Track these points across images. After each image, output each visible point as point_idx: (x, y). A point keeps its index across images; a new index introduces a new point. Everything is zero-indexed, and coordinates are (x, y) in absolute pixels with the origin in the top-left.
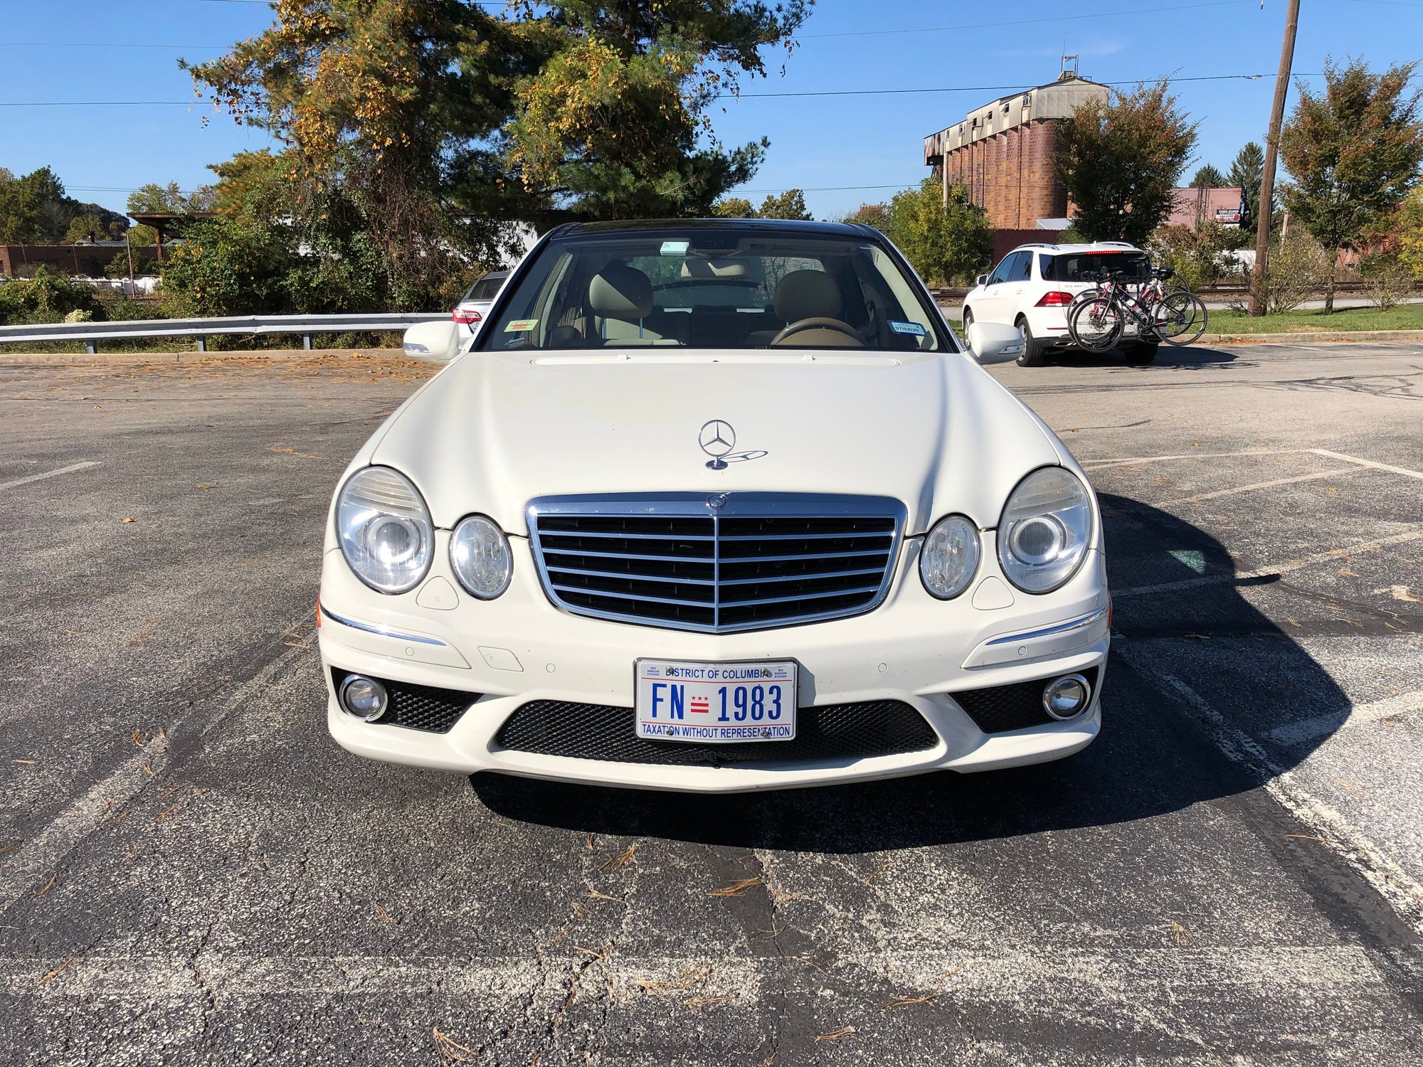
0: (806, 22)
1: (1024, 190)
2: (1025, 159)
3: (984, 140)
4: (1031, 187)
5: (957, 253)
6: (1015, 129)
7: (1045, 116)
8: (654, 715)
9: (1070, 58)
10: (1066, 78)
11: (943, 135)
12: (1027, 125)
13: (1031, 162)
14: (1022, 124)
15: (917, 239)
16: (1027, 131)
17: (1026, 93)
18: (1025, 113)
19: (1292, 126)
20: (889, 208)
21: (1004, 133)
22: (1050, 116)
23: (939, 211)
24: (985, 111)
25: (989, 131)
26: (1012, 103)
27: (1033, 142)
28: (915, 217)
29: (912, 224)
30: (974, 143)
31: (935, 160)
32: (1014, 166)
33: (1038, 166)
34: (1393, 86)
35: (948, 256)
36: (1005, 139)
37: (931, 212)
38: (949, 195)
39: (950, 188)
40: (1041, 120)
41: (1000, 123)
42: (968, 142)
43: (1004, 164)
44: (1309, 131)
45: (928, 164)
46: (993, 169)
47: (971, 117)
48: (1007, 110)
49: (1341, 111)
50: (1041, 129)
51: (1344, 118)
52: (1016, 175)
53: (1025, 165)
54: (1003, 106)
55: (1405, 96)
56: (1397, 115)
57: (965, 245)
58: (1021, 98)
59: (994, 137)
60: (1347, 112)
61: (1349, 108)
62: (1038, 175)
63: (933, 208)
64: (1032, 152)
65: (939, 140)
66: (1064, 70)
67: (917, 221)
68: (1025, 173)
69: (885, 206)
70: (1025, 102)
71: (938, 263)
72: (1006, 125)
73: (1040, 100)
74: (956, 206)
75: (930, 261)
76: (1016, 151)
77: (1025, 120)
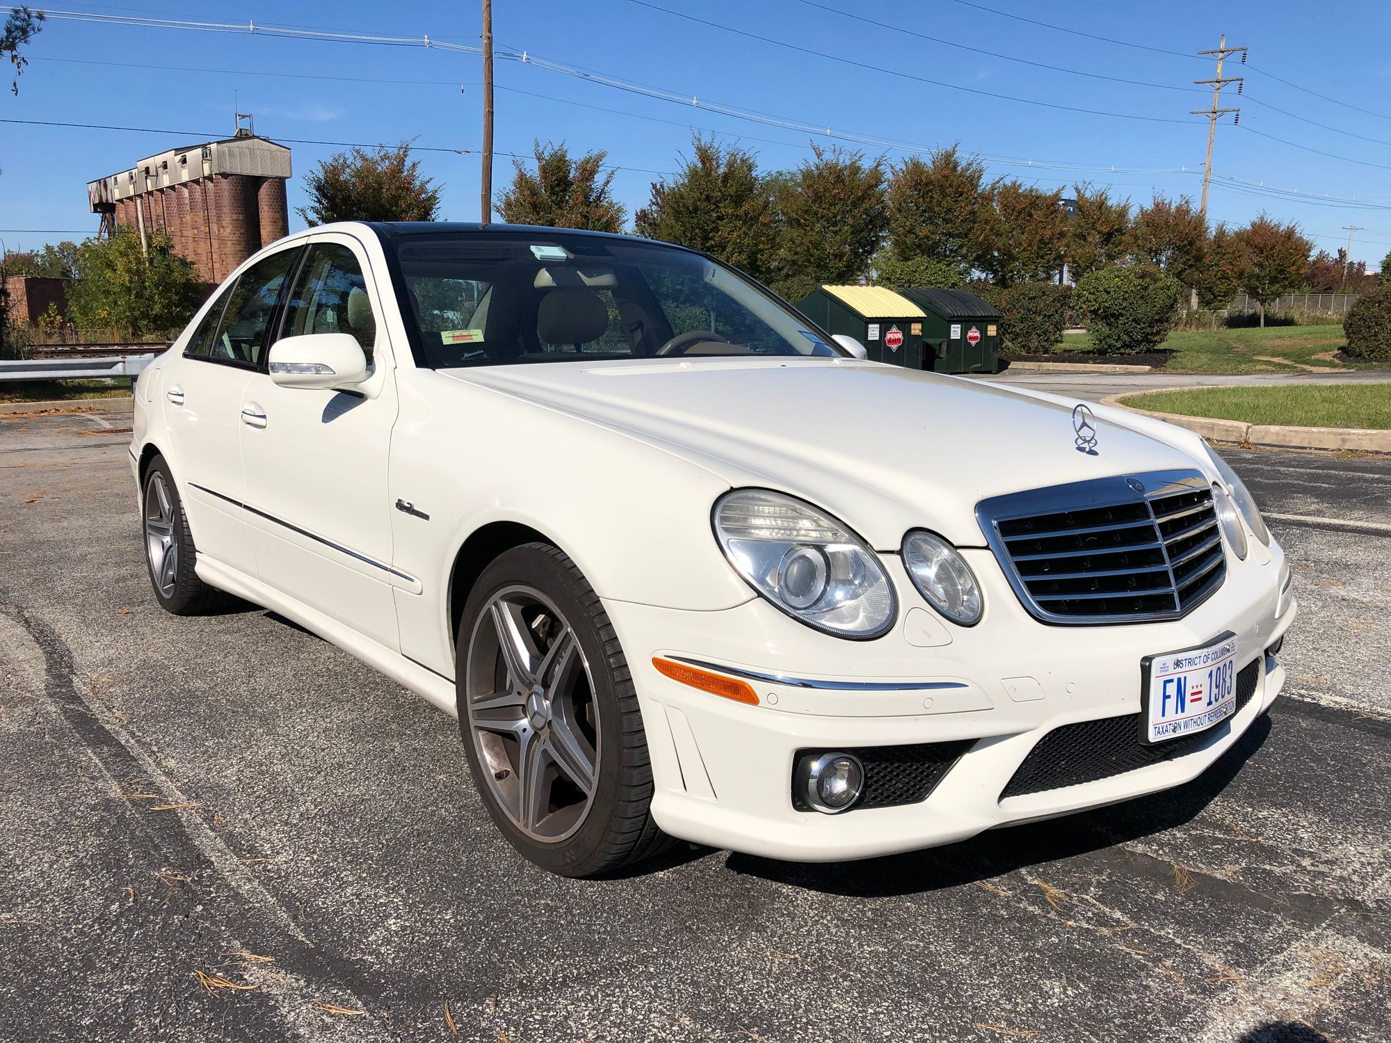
0: (33, 37)
1: (215, 244)
2: (213, 213)
3: (161, 191)
4: (222, 241)
5: (168, 306)
6: (197, 182)
7: (228, 171)
8: (1163, 715)
9: (244, 117)
10: (243, 136)
11: (111, 182)
12: (210, 178)
13: (219, 217)
14: (205, 178)
15: (117, 290)
16: (210, 185)
17: (204, 146)
18: (206, 166)
19: (512, 198)
20: (43, 257)
21: (184, 185)
22: (234, 171)
23: (139, 261)
24: (159, 160)
25: (166, 181)
26: (189, 155)
27: (218, 197)
28: (111, 265)
29: (109, 273)
30: (150, 193)
31: (105, 208)
32: (200, 220)
33: (227, 220)
34: (589, 171)
35: (157, 309)
36: (186, 192)
37: (130, 262)
38: (149, 246)
39: (149, 238)
40: (225, 175)
41: (178, 175)
42: (142, 191)
43: (188, 217)
44: (530, 203)
45: (95, 211)
46: (176, 221)
47: (142, 165)
48: (184, 161)
49: (552, 189)
50: (225, 184)
51: (554, 194)
52: (204, 229)
53: (213, 219)
54: (179, 157)
55: (599, 179)
56: (594, 195)
57: (175, 298)
58: (199, 151)
59: (172, 188)
60: (557, 189)
61: (558, 185)
62: (228, 230)
63: (132, 258)
64: (218, 206)
65: (106, 186)
66: (239, 127)
67: (115, 270)
68: (214, 227)
69: (37, 255)
70: (204, 156)
71: (145, 315)
72: (185, 177)
73: (221, 155)
74: (160, 258)
75: (137, 313)
76: (200, 205)
77: (207, 173)
